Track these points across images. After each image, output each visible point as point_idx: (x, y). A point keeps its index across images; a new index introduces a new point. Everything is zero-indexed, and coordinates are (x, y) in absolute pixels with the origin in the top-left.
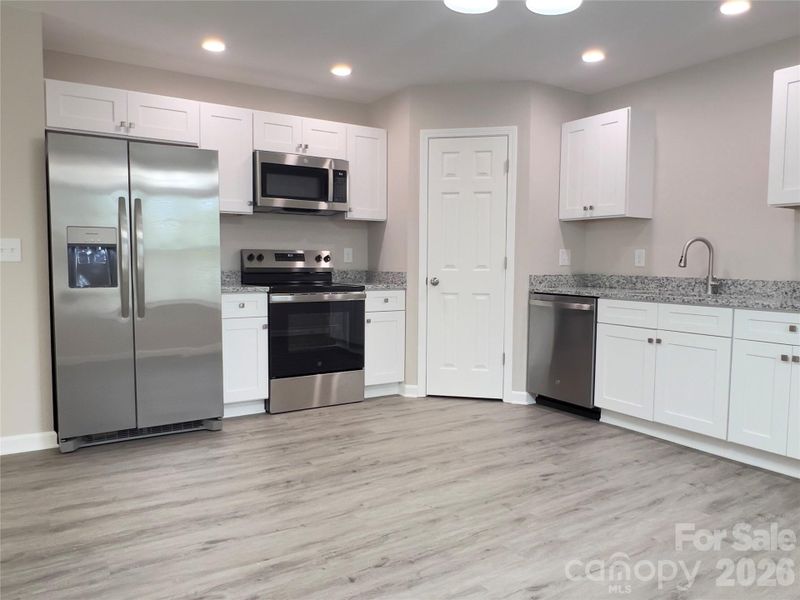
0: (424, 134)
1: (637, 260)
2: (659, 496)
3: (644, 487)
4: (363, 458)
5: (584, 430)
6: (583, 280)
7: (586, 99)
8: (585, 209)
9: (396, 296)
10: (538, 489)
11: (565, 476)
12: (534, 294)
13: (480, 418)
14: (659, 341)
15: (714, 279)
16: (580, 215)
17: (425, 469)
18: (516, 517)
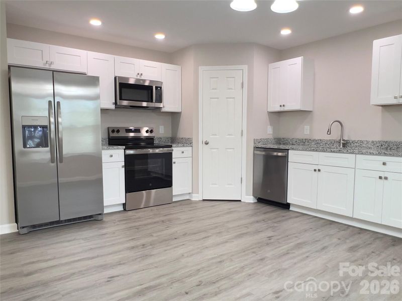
0: (201, 69)
1: (305, 131)
2: (325, 245)
3: (317, 241)
4: (178, 232)
5: (284, 214)
6: (279, 141)
7: (281, 52)
8: (281, 106)
9: (188, 150)
10: (268, 244)
11: (280, 237)
12: (256, 148)
13: (232, 210)
14: (319, 170)
15: (343, 140)
16: (278, 109)
17: (211, 236)
18: (259, 258)
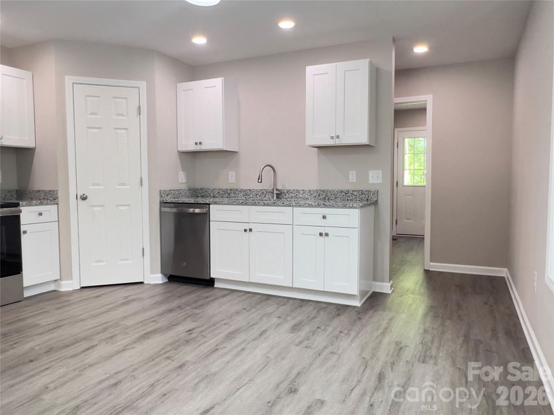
0: (69, 80)
1: (229, 178)
2: (263, 329)
3: (253, 325)
4: (38, 348)
5: (208, 294)
6: (195, 192)
7: (192, 69)
8: (196, 144)
9: (49, 211)
10: (187, 342)
11: (203, 328)
12: (163, 204)
13: (130, 298)
14: (251, 230)
15: (277, 190)
16: (193, 148)
17: (97, 345)
18: (177, 365)
